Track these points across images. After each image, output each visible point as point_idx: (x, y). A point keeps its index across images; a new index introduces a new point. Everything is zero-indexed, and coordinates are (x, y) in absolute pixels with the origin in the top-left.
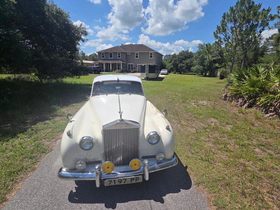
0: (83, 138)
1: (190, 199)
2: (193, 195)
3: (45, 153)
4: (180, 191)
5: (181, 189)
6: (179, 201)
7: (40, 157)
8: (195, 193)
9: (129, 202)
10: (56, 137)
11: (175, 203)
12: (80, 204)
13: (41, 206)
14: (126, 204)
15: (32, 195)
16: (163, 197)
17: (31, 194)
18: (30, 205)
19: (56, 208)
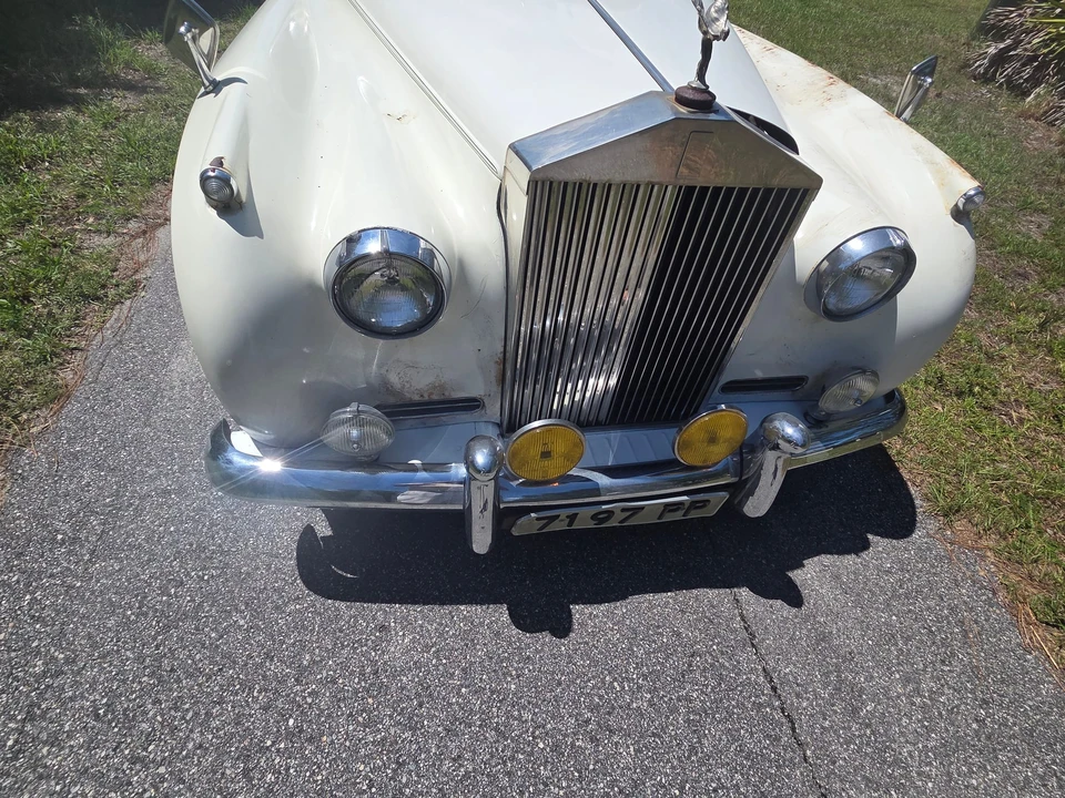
0: (351, 241)
1: (924, 587)
2: (933, 566)
3: (98, 299)
4: (866, 546)
5: (870, 537)
6: (873, 593)
7: (77, 326)
8: (940, 558)
9: (635, 599)
10: (145, 212)
11: (857, 604)
12: (375, 606)
13: (151, 614)
14: (621, 608)
15: (82, 546)
16: (790, 574)
17: (75, 540)
18: (84, 602)
19: (242, 622)
